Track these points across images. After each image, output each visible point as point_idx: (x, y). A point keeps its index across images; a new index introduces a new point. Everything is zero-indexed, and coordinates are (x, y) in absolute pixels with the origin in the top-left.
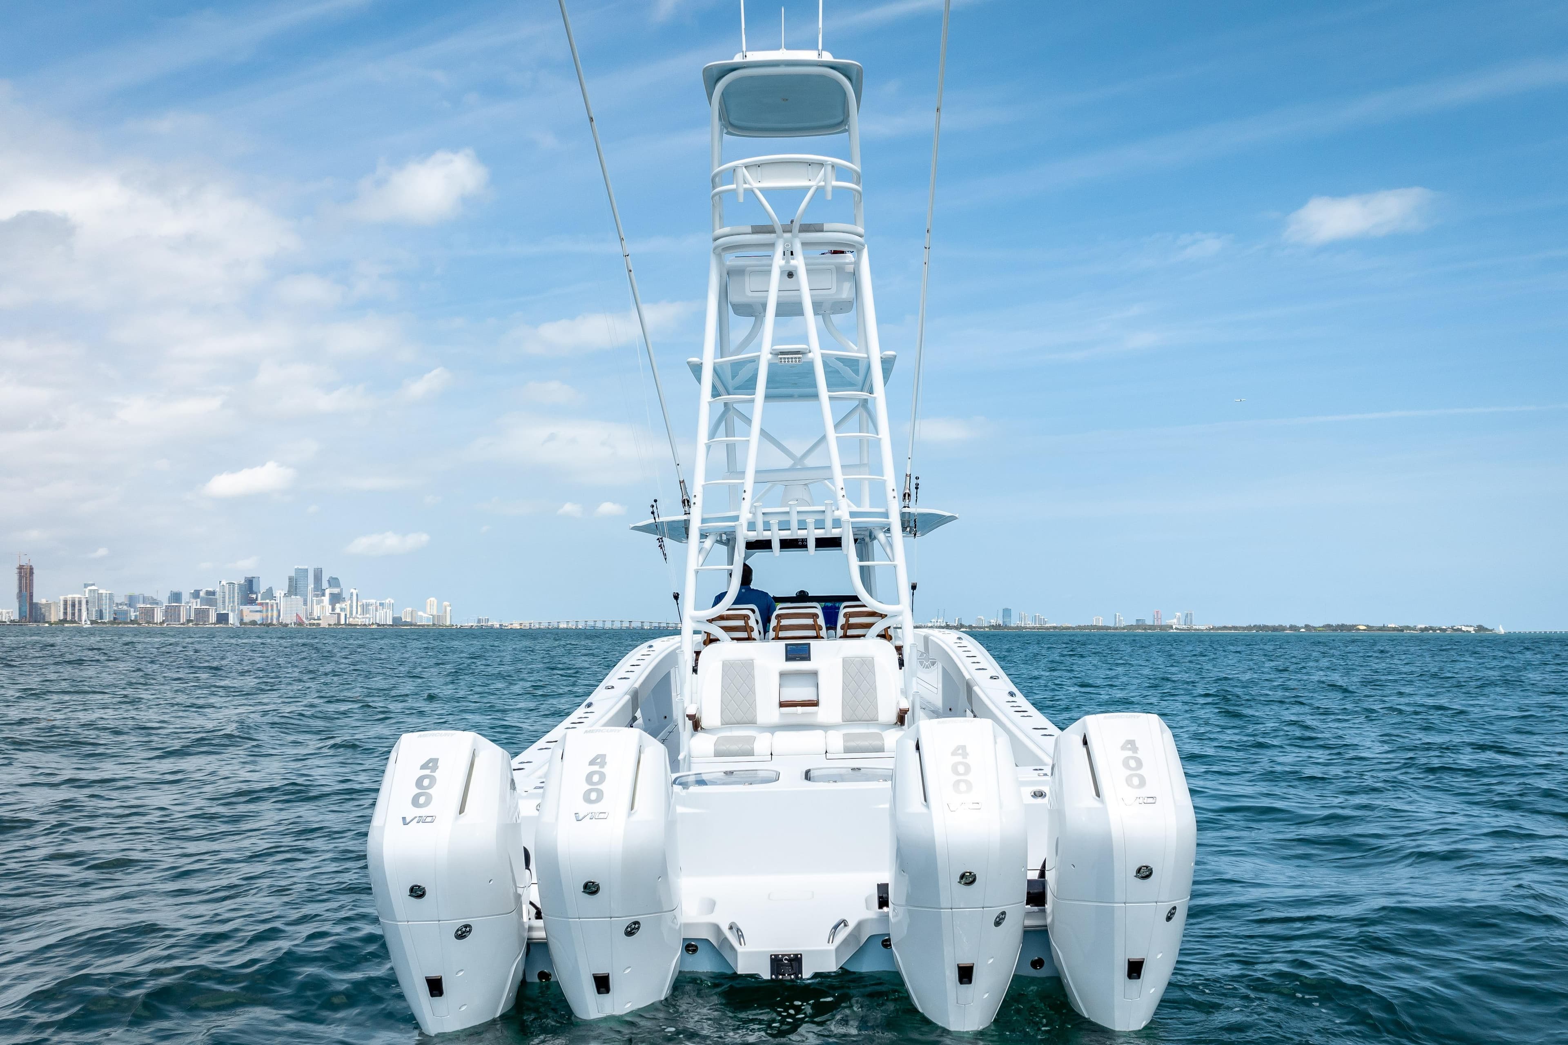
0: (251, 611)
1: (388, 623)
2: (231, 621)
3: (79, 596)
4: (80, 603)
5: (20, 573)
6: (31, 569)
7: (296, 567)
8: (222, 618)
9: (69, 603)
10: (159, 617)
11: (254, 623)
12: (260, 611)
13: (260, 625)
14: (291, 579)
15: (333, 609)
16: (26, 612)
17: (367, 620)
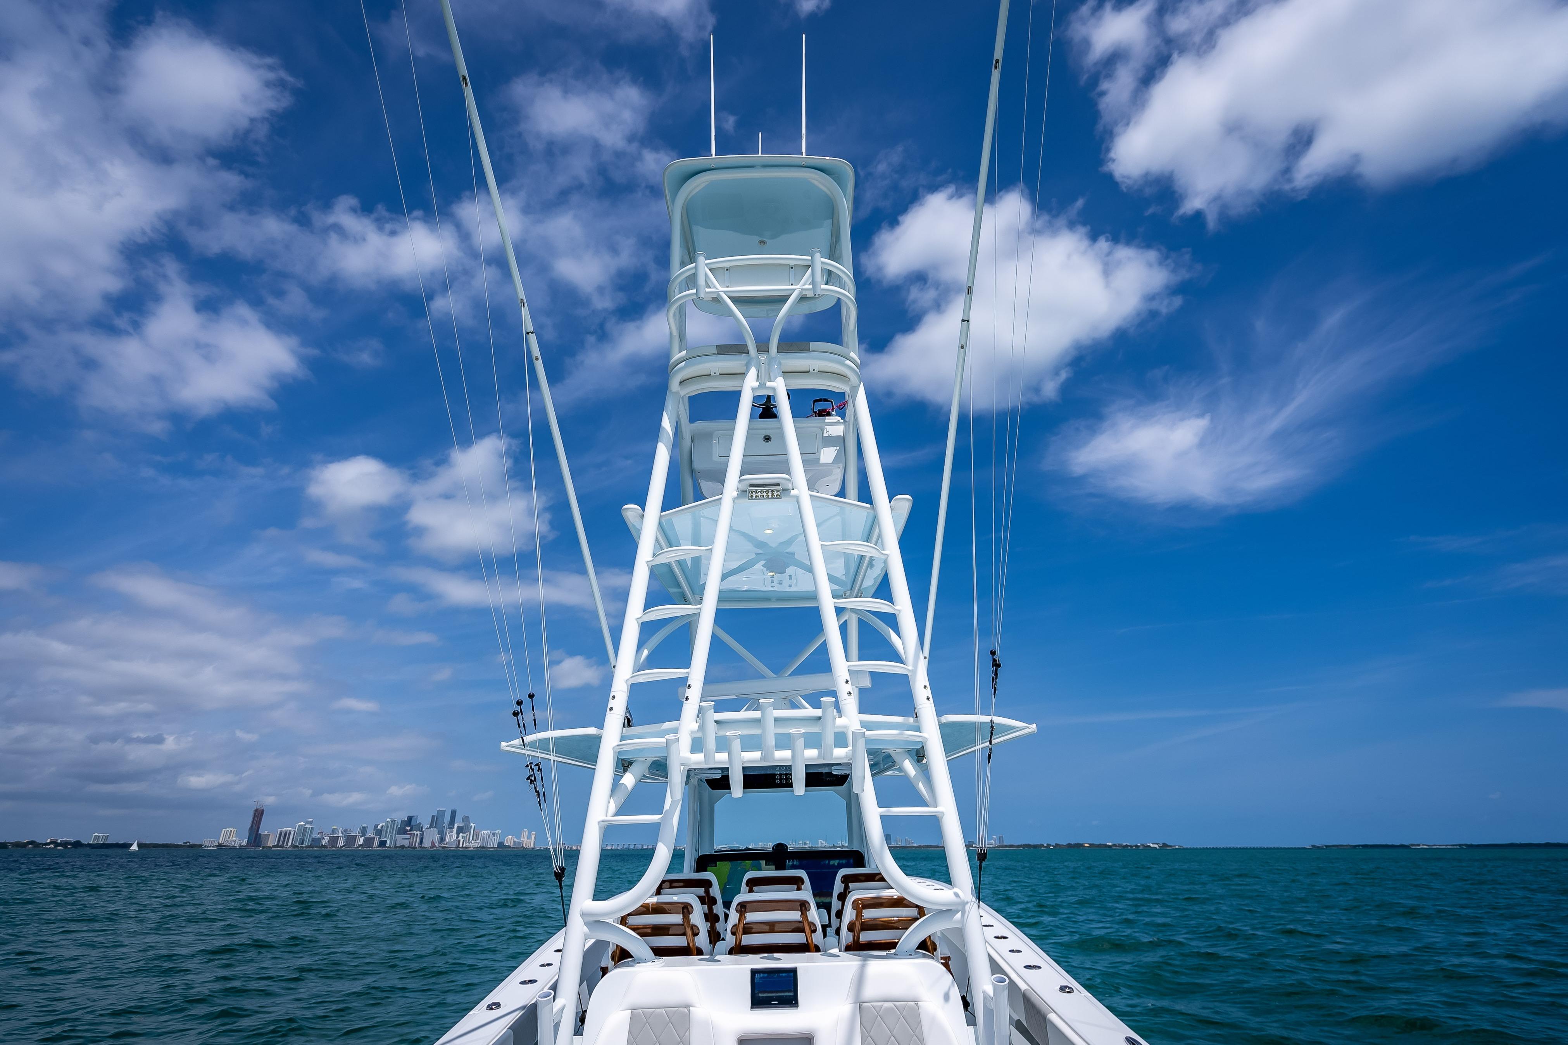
0: (403, 839)
1: (495, 846)
2: (388, 845)
3: (290, 829)
4: (290, 833)
5: (255, 814)
6: (263, 811)
7: (438, 809)
8: (382, 844)
9: (283, 833)
10: (341, 843)
11: (403, 847)
12: (408, 839)
13: (408, 847)
14: (433, 817)
15: (458, 837)
16: (252, 840)
17: (477, 844)
